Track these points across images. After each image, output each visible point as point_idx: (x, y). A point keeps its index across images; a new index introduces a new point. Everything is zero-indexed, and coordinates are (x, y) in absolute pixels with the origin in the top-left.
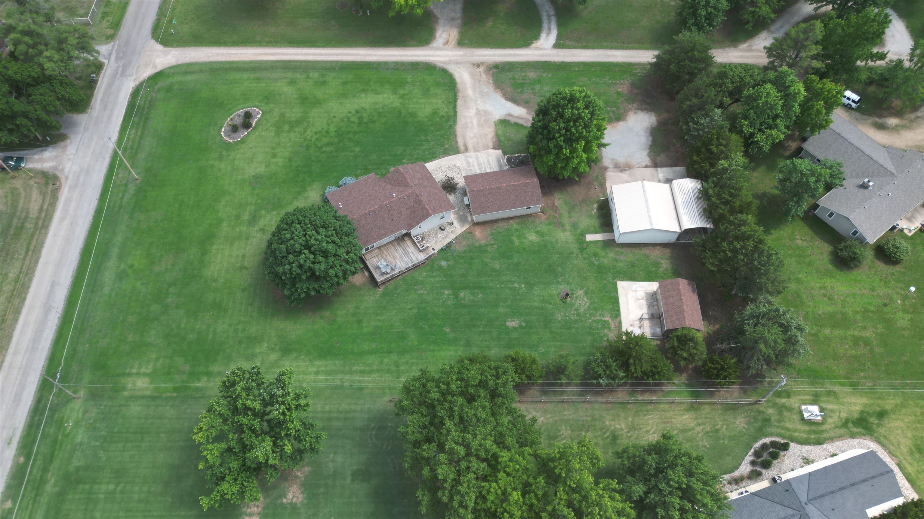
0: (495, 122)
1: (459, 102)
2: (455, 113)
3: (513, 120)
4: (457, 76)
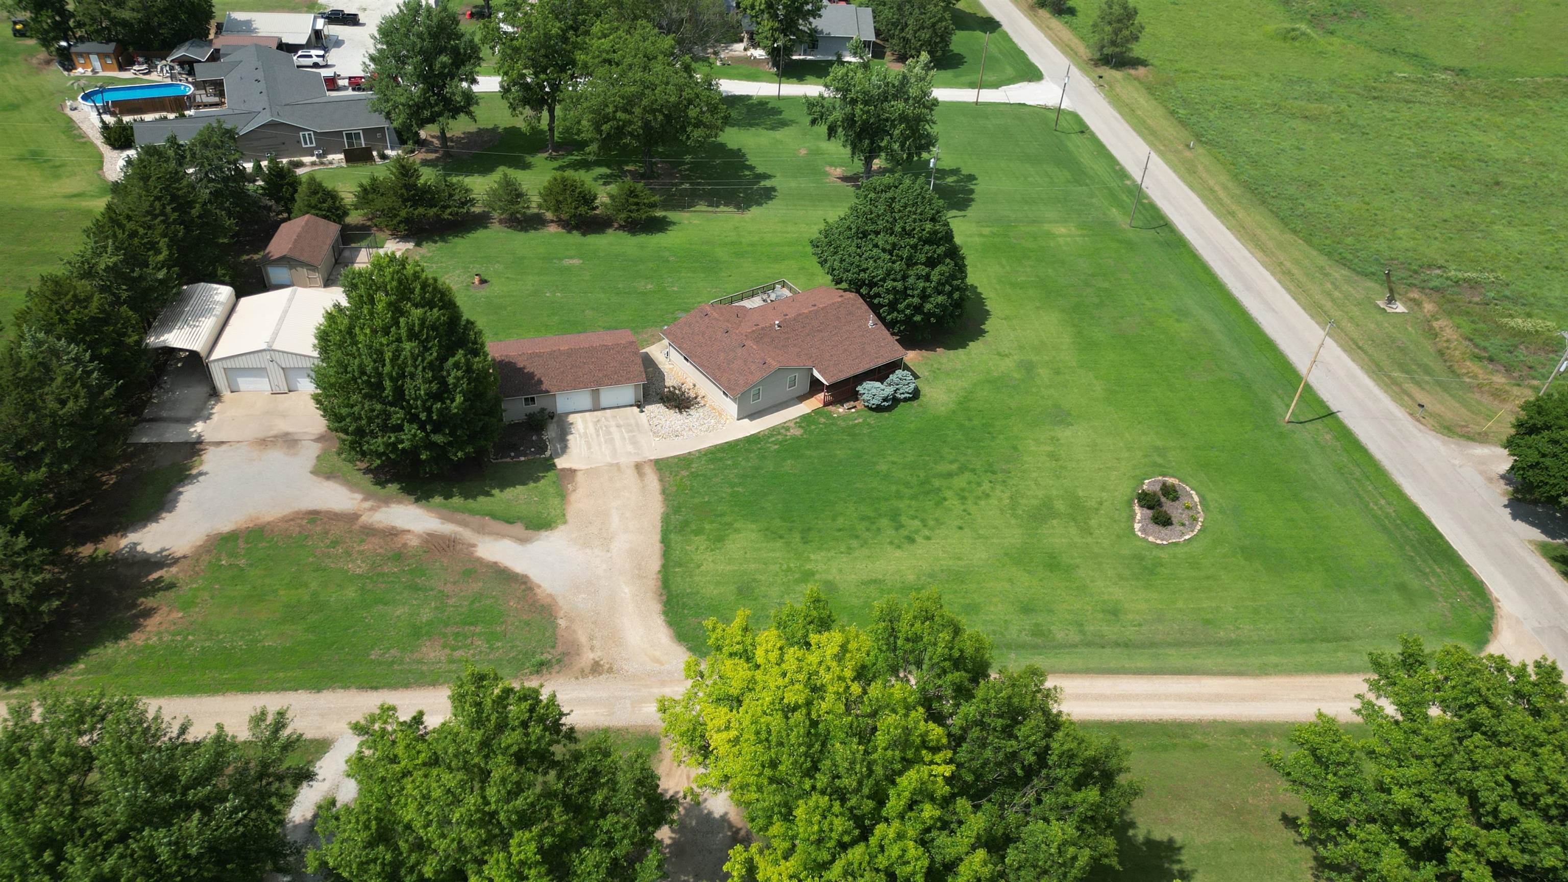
0: (565, 522)
1: (655, 564)
2: (665, 540)
3: (518, 529)
4: (662, 634)
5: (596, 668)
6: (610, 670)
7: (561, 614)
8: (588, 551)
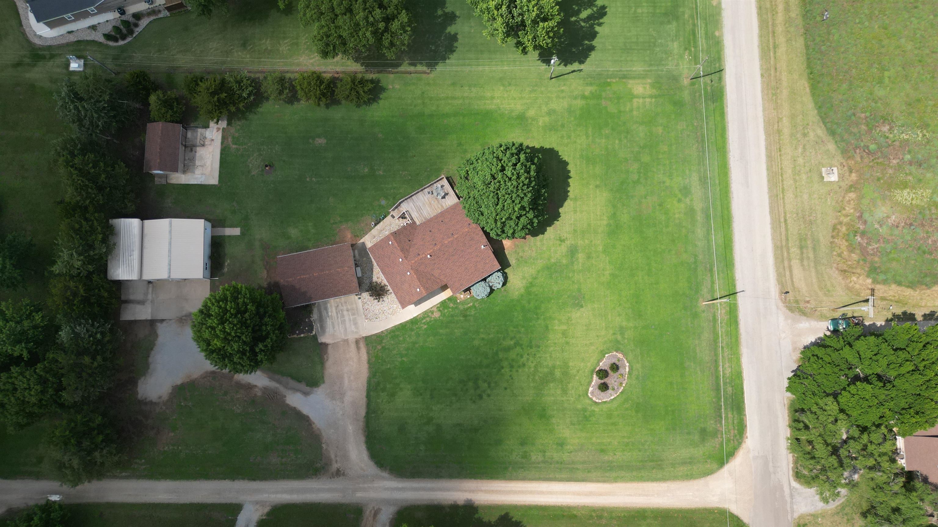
0: (324, 382)
1: (363, 412)
2: (368, 396)
3: (303, 386)
4: (365, 455)
5: (339, 473)
6: (344, 474)
7: (324, 441)
8: (334, 402)
